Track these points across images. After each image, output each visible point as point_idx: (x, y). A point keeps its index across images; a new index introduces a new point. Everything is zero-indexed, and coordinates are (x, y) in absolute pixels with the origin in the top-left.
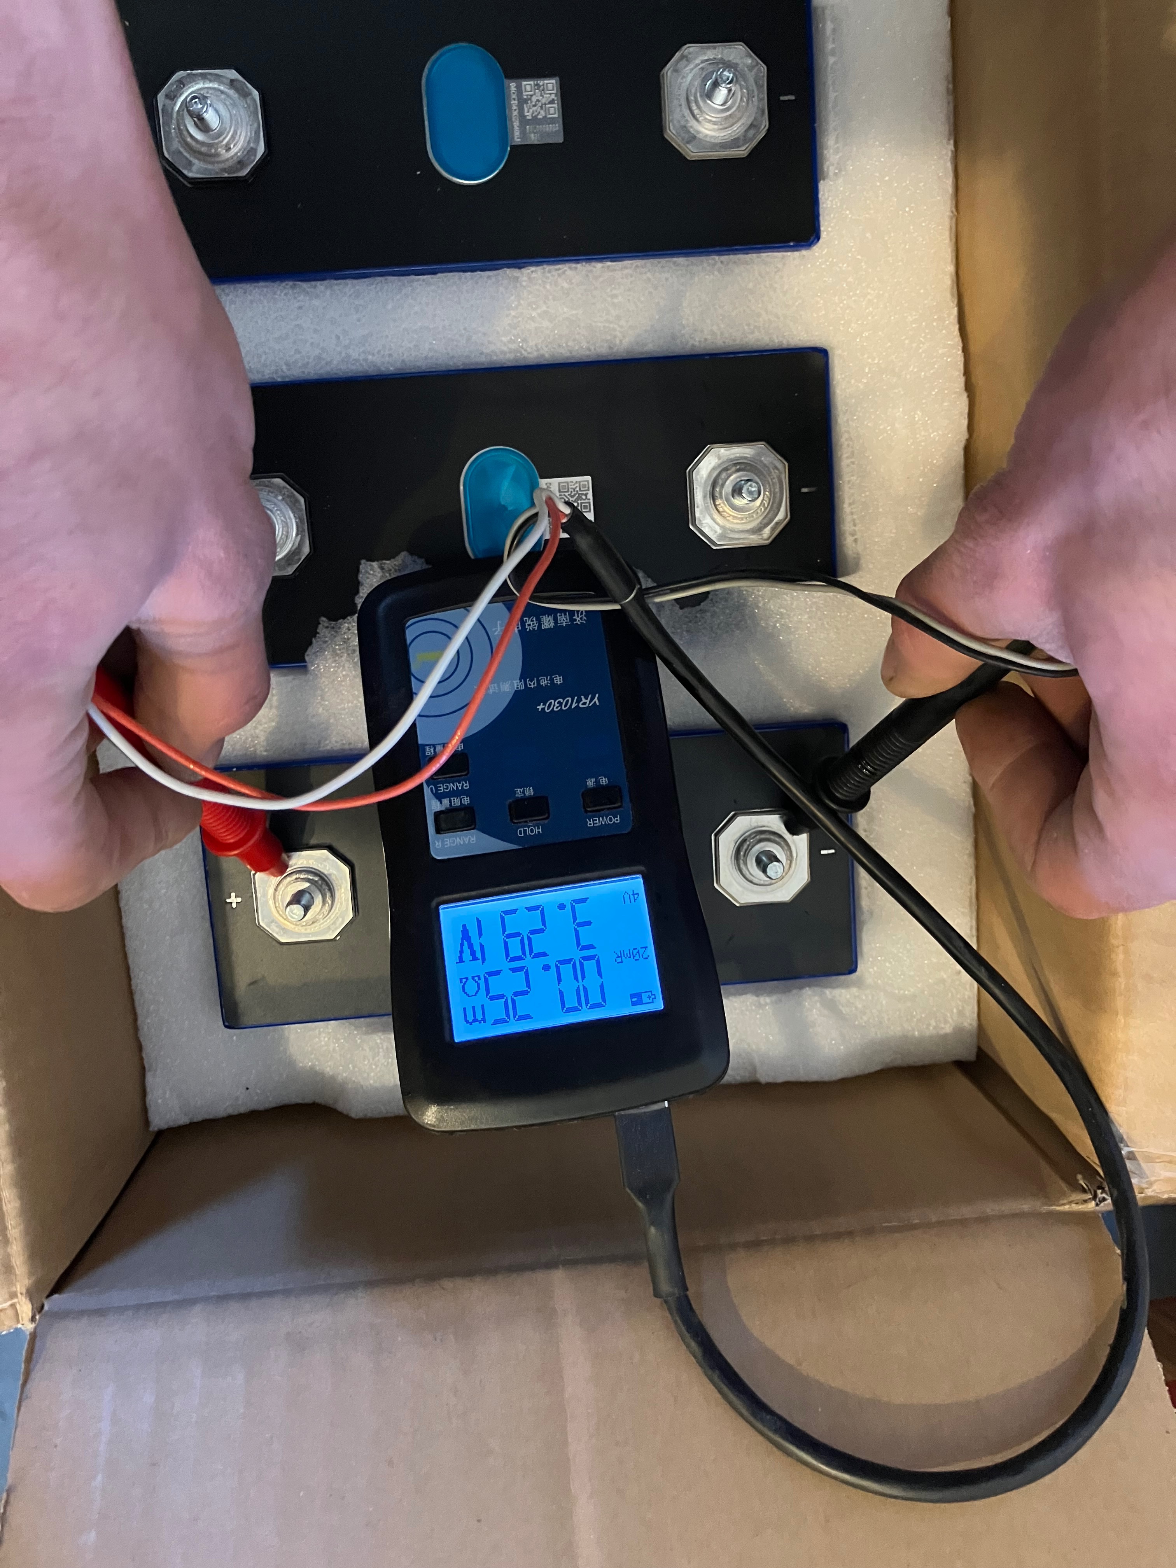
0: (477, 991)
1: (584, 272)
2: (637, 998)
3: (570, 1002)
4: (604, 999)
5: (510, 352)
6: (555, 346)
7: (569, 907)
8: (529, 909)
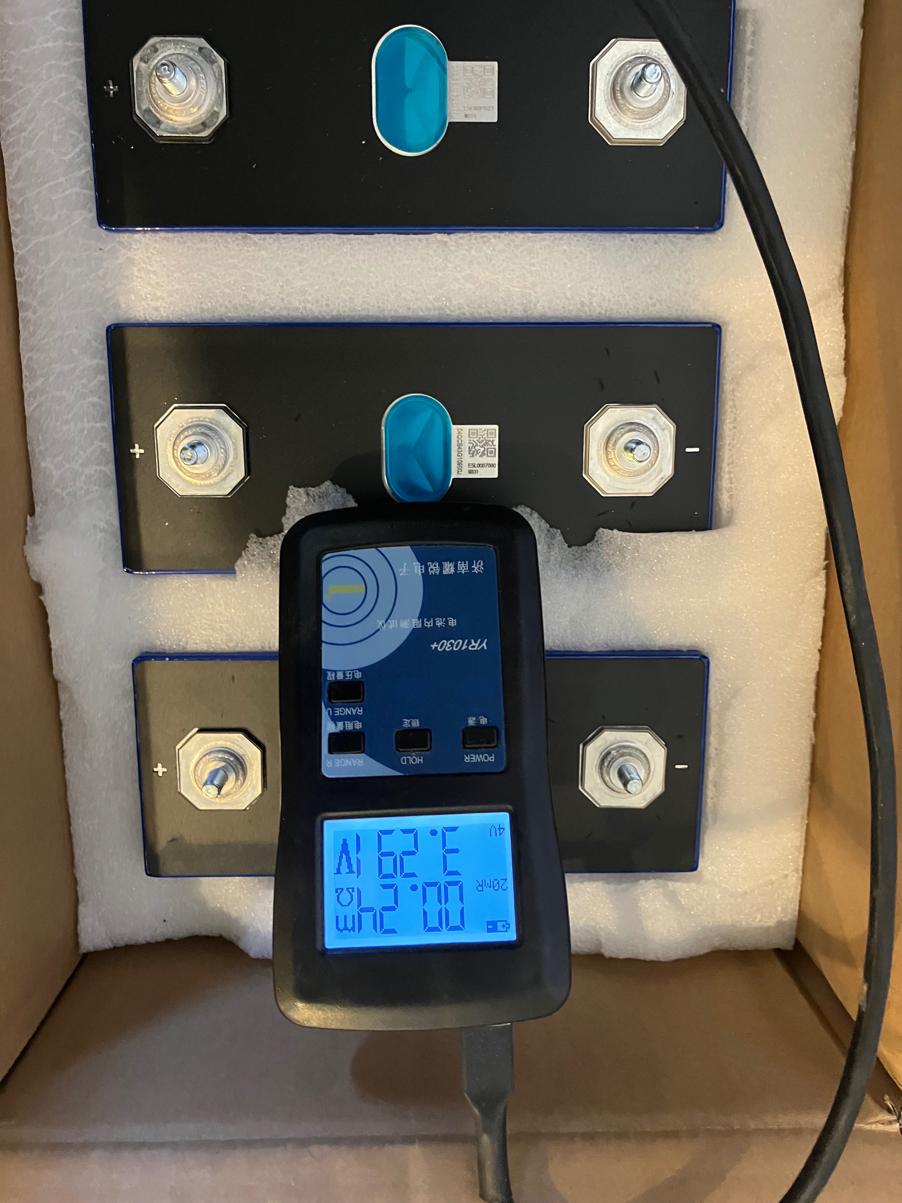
0: (350, 902)
1: (506, 242)
2: (492, 927)
3: (433, 922)
4: (463, 923)
5: (434, 310)
6: (475, 306)
7: (440, 833)
8: (405, 831)
